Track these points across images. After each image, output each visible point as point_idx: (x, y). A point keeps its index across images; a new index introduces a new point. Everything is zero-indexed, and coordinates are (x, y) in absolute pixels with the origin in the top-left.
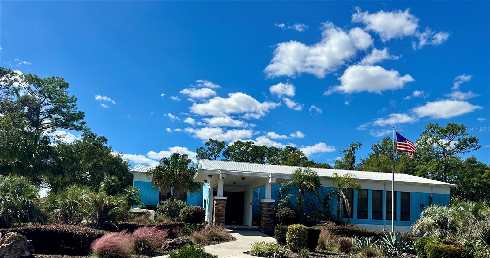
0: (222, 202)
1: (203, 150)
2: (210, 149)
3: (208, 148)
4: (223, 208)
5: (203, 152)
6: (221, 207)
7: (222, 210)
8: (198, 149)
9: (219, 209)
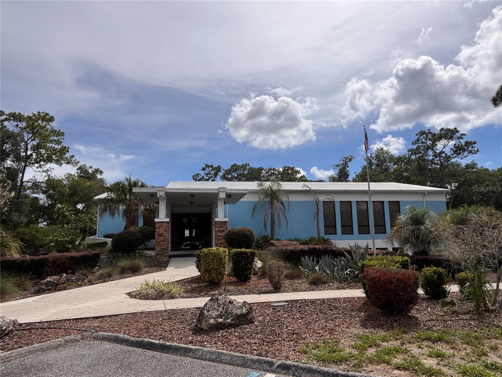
0: (165, 225)
1: (199, 176)
2: (207, 175)
3: (205, 173)
4: (165, 231)
5: (200, 178)
6: (163, 230)
7: (164, 234)
8: (194, 176)
9: (160, 233)
